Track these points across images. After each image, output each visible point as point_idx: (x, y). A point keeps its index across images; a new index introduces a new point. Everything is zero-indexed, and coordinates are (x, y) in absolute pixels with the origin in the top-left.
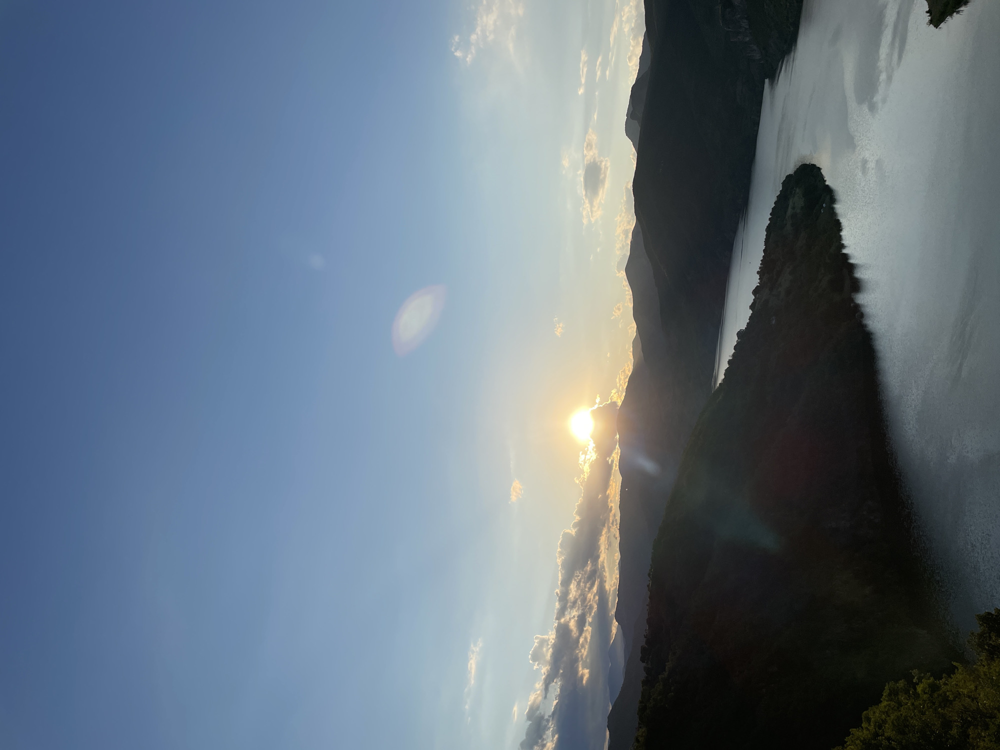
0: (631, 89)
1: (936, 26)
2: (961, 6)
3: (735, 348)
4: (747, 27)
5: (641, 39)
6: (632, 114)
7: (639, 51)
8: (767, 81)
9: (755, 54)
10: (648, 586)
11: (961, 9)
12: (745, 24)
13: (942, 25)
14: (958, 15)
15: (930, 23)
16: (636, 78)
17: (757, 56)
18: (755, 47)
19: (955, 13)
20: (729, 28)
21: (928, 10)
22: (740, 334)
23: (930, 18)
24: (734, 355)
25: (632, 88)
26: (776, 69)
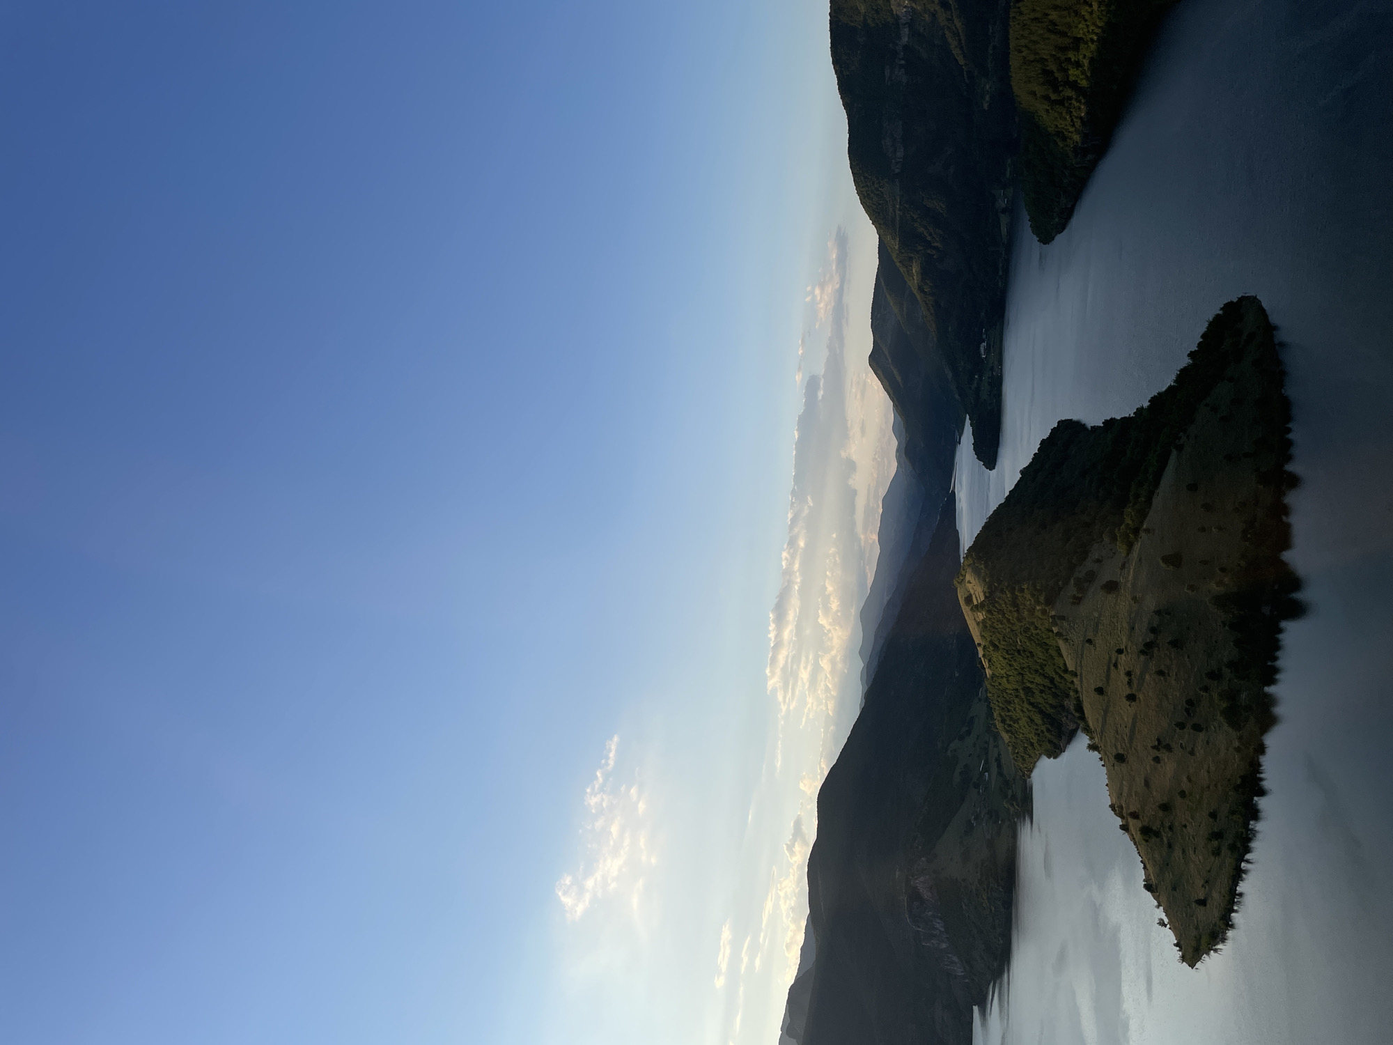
0: (788, 991)
1: (1192, 965)
2: (1217, 944)
4: (942, 929)
5: (804, 923)
6: (788, 1029)
7: (801, 938)
8: (976, 1008)
9: (955, 968)
11: (1219, 947)
12: (939, 925)
13: (1198, 965)
14: (1216, 954)
15: (1183, 961)
16: (796, 977)
17: (959, 971)
18: (955, 959)
19: (1212, 952)
20: (919, 927)
21: (1176, 942)
23: (1181, 953)
25: (790, 989)
26: (987, 993)
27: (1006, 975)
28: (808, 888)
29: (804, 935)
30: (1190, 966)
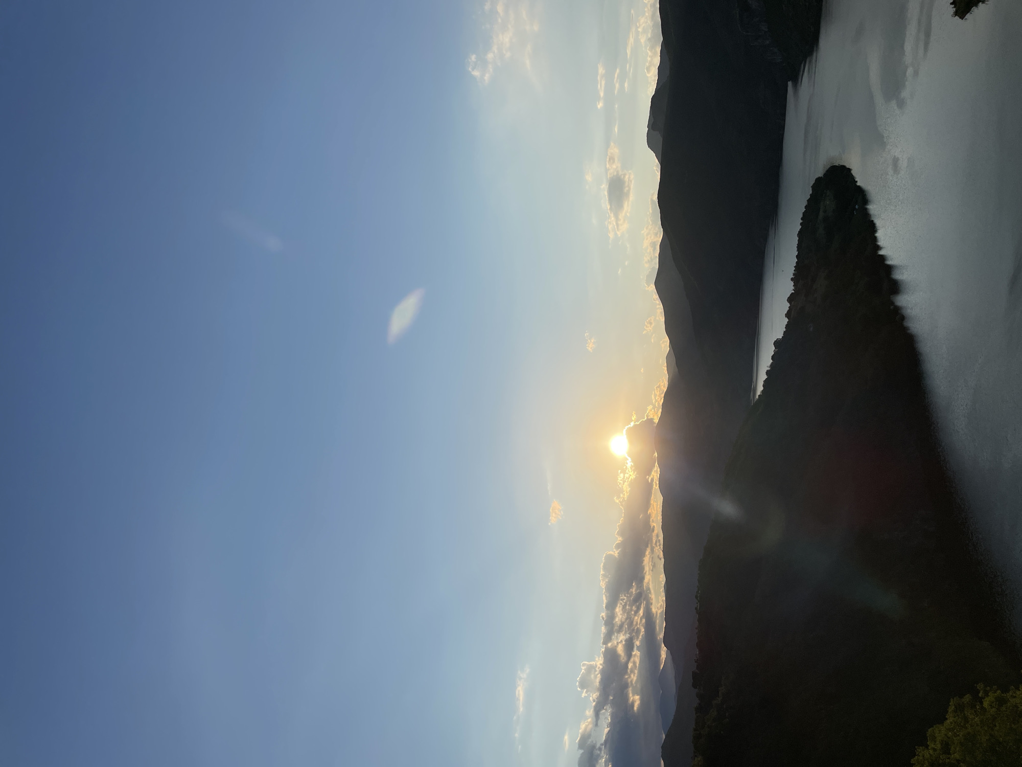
1: (962, 17)
3: (773, 358)
4: (767, 30)
5: (659, 49)
6: (653, 125)
7: (657, 60)
8: (790, 83)
9: (776, 57)
10: (696, 608)
12: (764, 27)
13: (968, 16)
15: (956, 15)
17: (778, 59)
18: (776, 50)
20: (748, 32)
22: (777, 343)
23: (954, 9)
24: (772, 365)
25: (652, 99)
26: (799, 71)
27: (815, 54)
28: (660, 20)
29: (659, 57)
30: (960, 18)
